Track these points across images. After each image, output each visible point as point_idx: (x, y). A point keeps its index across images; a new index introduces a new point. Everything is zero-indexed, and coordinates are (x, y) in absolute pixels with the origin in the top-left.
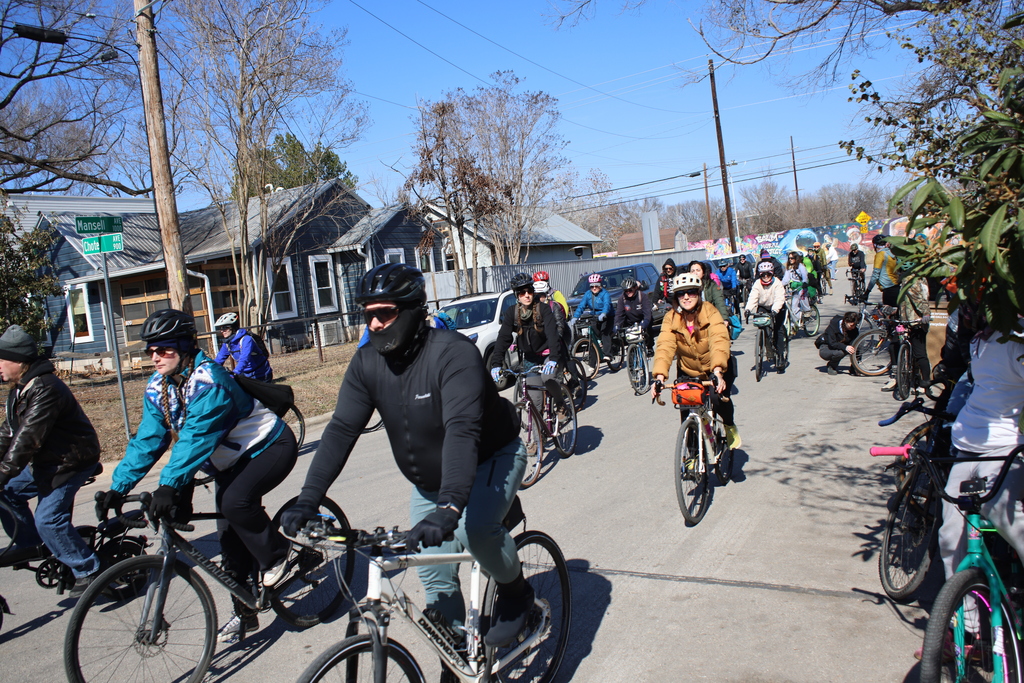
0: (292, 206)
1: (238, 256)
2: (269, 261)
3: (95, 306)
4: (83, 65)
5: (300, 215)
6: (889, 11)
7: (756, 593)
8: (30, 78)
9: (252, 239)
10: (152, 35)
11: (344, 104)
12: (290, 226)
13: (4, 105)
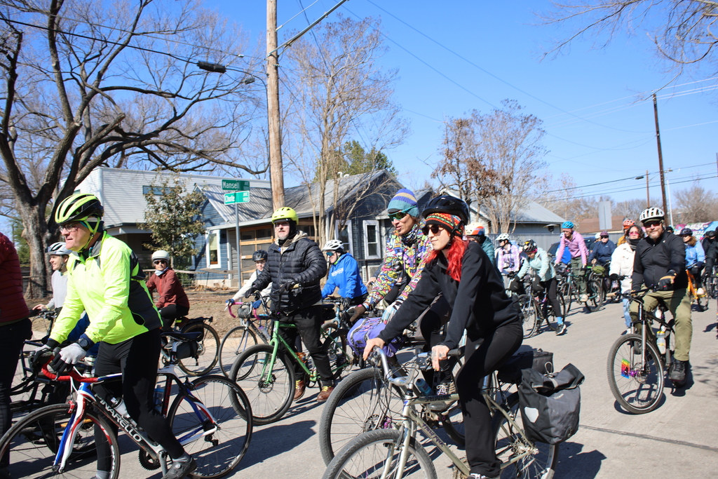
0: (354, 186)
1: (317, 218)
2: (338, 222)
3: (223, 245)
4: (229, 92)
5: (360, 192)
7: (682, 449)
8: (198, 100)
9: (327, 207)
10: (276, 68)
11: (394, 120)
12: (352, 199)
13: (180, 117)
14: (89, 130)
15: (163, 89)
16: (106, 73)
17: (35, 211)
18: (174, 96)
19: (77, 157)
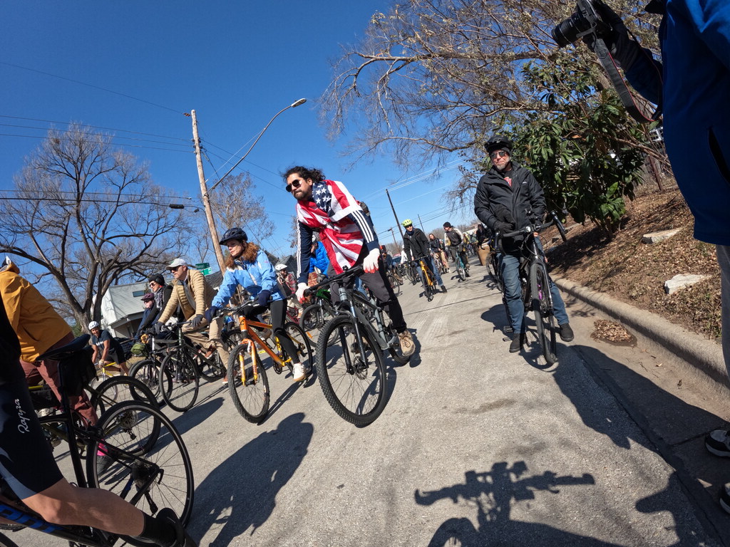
4: (173, 227)
6: (451, 151)
8: (157, 235)
10: (209, 201)
11: (266, 223)
13: (149, 246)
14: (102, 264)
15: (137, 233)
16: (107, 230)
17: (85, 316)
18: (144, 235)
19: (100, 281)
